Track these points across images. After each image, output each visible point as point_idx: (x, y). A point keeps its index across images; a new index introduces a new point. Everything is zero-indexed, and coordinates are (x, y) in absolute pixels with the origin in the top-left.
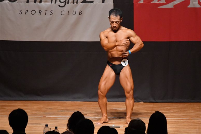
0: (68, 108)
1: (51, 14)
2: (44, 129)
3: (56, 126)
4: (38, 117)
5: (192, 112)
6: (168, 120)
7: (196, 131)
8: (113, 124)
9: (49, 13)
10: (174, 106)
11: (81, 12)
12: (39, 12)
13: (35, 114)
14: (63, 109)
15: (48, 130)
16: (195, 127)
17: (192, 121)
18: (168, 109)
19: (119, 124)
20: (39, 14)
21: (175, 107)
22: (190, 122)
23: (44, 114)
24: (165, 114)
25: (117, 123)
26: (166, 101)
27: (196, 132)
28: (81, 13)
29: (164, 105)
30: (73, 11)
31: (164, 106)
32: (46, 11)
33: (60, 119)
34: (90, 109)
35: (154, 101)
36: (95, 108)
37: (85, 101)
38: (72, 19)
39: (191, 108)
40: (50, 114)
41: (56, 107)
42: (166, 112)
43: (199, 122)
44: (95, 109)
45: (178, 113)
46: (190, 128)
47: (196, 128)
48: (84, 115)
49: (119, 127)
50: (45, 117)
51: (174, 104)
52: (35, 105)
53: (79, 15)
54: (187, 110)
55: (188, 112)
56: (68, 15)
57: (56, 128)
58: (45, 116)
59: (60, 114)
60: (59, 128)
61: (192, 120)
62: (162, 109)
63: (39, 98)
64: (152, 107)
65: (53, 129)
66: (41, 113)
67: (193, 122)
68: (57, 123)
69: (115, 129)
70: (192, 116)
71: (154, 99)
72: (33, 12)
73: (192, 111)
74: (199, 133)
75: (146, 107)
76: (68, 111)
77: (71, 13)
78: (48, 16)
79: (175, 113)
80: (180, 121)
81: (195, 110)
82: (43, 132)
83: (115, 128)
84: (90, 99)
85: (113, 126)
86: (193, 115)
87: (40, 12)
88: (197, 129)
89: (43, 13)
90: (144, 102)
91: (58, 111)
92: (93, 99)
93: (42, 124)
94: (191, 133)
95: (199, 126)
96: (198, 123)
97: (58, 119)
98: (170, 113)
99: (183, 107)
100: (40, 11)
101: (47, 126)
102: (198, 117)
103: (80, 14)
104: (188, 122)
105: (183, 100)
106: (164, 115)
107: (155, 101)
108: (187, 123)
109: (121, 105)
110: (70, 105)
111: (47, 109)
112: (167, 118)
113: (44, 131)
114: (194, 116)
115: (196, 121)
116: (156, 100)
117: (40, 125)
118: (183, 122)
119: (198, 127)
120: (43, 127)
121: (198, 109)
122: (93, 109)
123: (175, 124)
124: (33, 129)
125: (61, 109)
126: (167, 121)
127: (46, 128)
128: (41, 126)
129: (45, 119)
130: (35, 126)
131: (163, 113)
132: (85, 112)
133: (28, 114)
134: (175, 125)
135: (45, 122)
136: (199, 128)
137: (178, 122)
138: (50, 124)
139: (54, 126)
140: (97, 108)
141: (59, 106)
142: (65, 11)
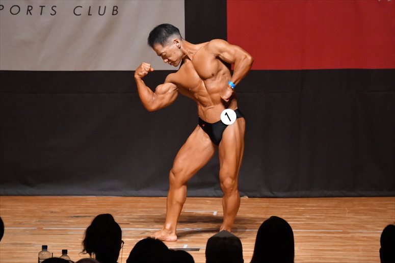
0: (91, 210)
1: (53, 13)
2: (39, 254)
3: (65, 249)
4: (25, 230)
5: (349, 218)
6: (297, 234)
7: (359, 256)
8: (186, 242)
9: (47, 10)
10: (312, 204)
11: (115, 8)
12: (28, 10)
13: (20, 223)
14: (78, 212)
15: (46, 256)
16: (356, 248)
17: (349, 235)
18: (300, 210)
19: (197, 243)
20: (27, 14)
21: (313, 206)
22: (346, 238)
23: (39, 223)
24: (291, 221)
25: (193, 242)
26: (295, 193)
27: (357, 258)
28: (115, 10)
29: (290, 203)
30: (100, 7)
31: (291, 205)
32: (42, 7)
33: (72, 234)
34: (136, 212)
35: (269, 194)
36: (147, 210)
37: (126, 195)
38: (98, 23)
39: (346, 209)
40: (53, 223)
41: (64, 207)
42: (295, 218)
43: (364, 237)
44: (146, 212)
45: (320, 219)
46: (345, 250)
47: (357, 250)
48: (121, 226)
49: (198, 250)
50: (41, 229)
51: (311, 200)
52: (20, 206)
53: (113, 14)
54: (339, 214)
55: (341, 217)
56: (89, 15)
57: (65, 252)
58: (42, 226)
59: (72, 224)
60: (71, 253)
61: (348, 233)
62: (287, 211)
63: (29, 190)
64: (267, 207)
65: (58, 255)
66: (34, 221)
67: (352, 238)
68: (68, 242)
69: (188, 253)
70: (349, 225)
71: (271, 191)
72: (15, 10)
73: (350, 215)
74: (364, 260)
75: (253, 206)
76: (89, 217)
77: (94, 12)
78: (47, 18)
79: (315, 219)
80: (324, 236)
81: (356, 212)
82: (38, 260)
83: (190, 252)
84: (136, 190)
85: (185, 246)
86: (352, 223)
87: (30, 8)
88: (361, 253)
89: (36, 10)
90: (249, 197)
91: (69, 217)
92: (142, 192)
93: (35, 245)
94: (348, 262)
95: (363, 245)
96: (363, 239)
97: (69, 233)
98: (304, 220)
99: (330, 207)
100: (29, 6)
101: (45, 248)
102: (362, 227)
103: (115, 12)
104: (340, 238)
105: (330, 193)
106: (289, 223)
107: (273, 194)
108: (339, 240)
109: (202, 203)
110: (95, 204)
111: (46, 212)
112: (293, 231)
113: (39, 258)
114: (354, 225)
115: (357, 235)
116: (275, 193)
117: (30, 246)
118: (331, 238)
119: (361, 248)
120: (37, 250)
121: (361, 210)
122: (142, 211)
123: (314, 241)
124: (16, 256)
125: (74, 212)
126: (294, 235)
127: (43, 253)
128: (33, 248)
129: (42, 234)
130: (20, 250)
132: (125, 218)
133: (5, 224)
134: (314, 244)
135: (41, 241)
136: (363, 250)
137: (320, 237)
138: (53, 244)
139: (59, 249)
140: (152, 209)
141: (71, 207)
142: (81, 7)
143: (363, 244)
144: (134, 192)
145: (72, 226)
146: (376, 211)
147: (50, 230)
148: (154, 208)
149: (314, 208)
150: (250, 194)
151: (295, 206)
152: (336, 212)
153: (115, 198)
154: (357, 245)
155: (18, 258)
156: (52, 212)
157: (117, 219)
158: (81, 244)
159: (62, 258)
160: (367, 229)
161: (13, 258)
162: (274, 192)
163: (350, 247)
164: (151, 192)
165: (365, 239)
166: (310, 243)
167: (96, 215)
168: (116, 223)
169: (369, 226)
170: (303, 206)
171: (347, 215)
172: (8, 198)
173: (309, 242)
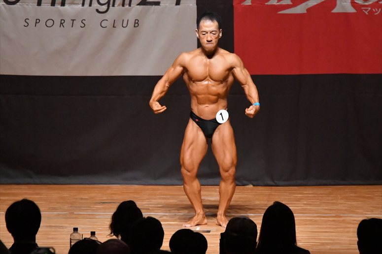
0: (116, 197)
1: (83, 25)
2: (71, 235)
3: (93, 231)
4: (59, 215)
5: (341, 204)
6: (297, 218)
7: (350, 237)
9: (78, 24)
10: (309, 191)
11: (137, 21)
12: (61, 23)
13: (54, 209)
14: (105, 198)
15: (78, 237)
16: (348, 230)
17: (341, 219)
18: (298, 197)
20: (60, 27)
22: (338, 221)
23: (70, 208)
26: (294, 182)
27: (349, 239)
28: (137, 23)
29: (290, 191)
30: (123, 20)
31: (291, 193)
32: (73, 20)
33: (99, 218)
34: (154, 199)
35: (272, 183)
36: (165, 197)
37: (146, 184)
38: (122, 34)
39: (339, 196)
40: (82, 208)
41: (93, 195)
42: (295, 204)
43: (354, 220)
44: (163, 198)
45: (316, 204)
46: (337, 232)
47: (348, 232)
48: (142, 211)
49: (209, 232)
50: (73, 213)
51: (308, 188)
52: (54, 193)
53: (135, 27)
54: (332, 200)
55: (334, 203)
56: (114, 27)
57: (93, 234)
58: (73, 211)
59: (99, 209)
60: (99, 234)
61: (341, 217)
62: (287, 198)
63: (62, 180)
64: (270, 195)
65: (88, 236)
66: (66, 207)
67: (344, 221)
68: (95, 225)
70: (341, 210)
71: (273, 181)
72: (50, 23)
73: (342, 201)
75: (257, 194)
76: (114, 203)
77: (119, 24)
78: (77, 29)
79: (311, 204)
80: (319, 220)
81: (347, 199)
82: (69, 241)
84: (155, 180)
85: (198, 229)
86: (343, 208)
87: (63, 22)
88: (351, 234)
89: (68, 23)
90: (254, 186)
91: (96, 203)
92: (158, 182)
93: (67, 227)
94: (341, 242)
95: (353, 228)
96: (353, 222)
97: (97, 217)
98: (302, 205)
99: (324, 194)
100: (61, 20)
101: (76, 230)
102: (352, 212)
103: (136, 25)
104: (333, 221)
105: (324, 182)
106: (290, 208)
107: (275, 183)
108: (332, 223)
109: (213, 191)
110: (119, 192)
111: (76, 199)
112: (294, 215)
113: (71, 239)
114: (346, 210)
115: (348, 218)
116: (277, 182)
117: (63, 229)
118: (326, 221)
119: (351, 230)
120: (69, 232)
121: (351, 196)
122: (160, 198)
123: (310, 224)
124: (51, 237)
125: (101, 199)
126: (295, 219)
127: (74, 234)
128: (65, 230)
129: (74, 218)
130: (54, 231)
131: (288, 205)
132: (145, 204)
133: (41, 209)
134: (311, 226)
135: (72, 224)
136: (354, 232)
137: (316, 221)
138: (82, 226)
139: (89, 231)
140: (168, 197)
141: (99, 194)
142: (107, 20)
143: (353, 226)
144: (153, 182)
145: (99, 211)
146: (364, 197)
147: (80, 214)
148: (171, 195)
149: (310, 195)
150: (254, 183)
151: (294, 193)
152: (330, 198)
153: (136, 186)
154: (348, 227)
155: (53, 238)
156: (82, 199)
157: (139, 204)
158: (108, 226)
159: (91, 238)
160: (357, 213)
161: (48, 238)
162: (275, 182)
163: (342, 229)
164: (168, 181)
165: (355, 222)
166: (307, 226)
167: (121, 202)
168: (138, 208)
169: (358, 211)
170: (301, 194)
171: (339, 201)
172: (43, 186)
173: (306, 224)
